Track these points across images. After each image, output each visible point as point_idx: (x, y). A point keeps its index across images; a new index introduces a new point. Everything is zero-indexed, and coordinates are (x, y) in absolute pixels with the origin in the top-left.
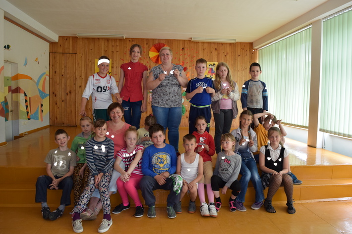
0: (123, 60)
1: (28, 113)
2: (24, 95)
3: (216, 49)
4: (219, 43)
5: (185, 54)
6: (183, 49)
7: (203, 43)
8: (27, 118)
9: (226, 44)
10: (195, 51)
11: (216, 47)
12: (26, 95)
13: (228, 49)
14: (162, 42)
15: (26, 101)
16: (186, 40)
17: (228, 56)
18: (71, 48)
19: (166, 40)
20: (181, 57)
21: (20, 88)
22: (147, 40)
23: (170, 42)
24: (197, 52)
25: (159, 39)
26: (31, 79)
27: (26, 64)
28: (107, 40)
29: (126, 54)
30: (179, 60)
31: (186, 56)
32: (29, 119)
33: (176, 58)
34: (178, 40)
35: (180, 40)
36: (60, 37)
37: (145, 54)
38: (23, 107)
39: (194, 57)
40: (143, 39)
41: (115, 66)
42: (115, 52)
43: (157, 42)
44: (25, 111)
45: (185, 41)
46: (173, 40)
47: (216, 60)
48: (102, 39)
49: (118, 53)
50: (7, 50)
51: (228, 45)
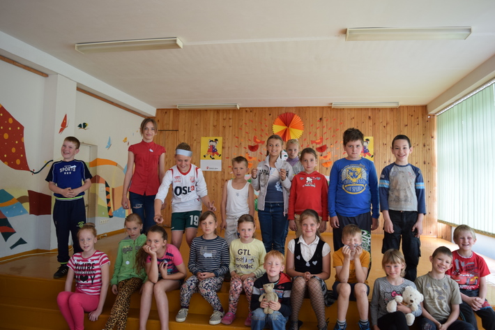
0: (237, 137)
1: (109, 208)
2: (104, 185)
3: (370, 117)
4: (374, 109)
5: (323, 127)
6: (321, 119)
7: (351, 109)
8: (108, 214)
9: (385, 109)
10: (339, 122)
11: (370, 114)
12: (107, 185)
13: (389, 117)
14: (291, 111)
15: (108, 193)
16: (326, 107)
17: (388, 128)
18: (171, 123)
19: (296, 107)
20: (318, 131)
21: (99, 177)
22: (270, 109)
23: (302, 110)
24: (341, 123)
25: (286, 108)
26: (116, 165)
27: (109, 146)
28: (217, 111)
29: (241, 129)
30: (316, 135)
31: (325, 130)
32: (111, 217)
33: (310, 133)
34: (313, 107)
35: (316, 107)
36: (158, 110)
37: (267, 128)
38: (102, 201)
39: (337, 130)
40: (265, 108)
41: (226, 145)
42: (227, 127)
43: (284, 112)
44: (106, 205)
45: (323, 107)
46: (306, 107)
47: (371, 132)
48: (211, 110)
49: (231, 128)
50: (82, 130)
51: (388, 112)
